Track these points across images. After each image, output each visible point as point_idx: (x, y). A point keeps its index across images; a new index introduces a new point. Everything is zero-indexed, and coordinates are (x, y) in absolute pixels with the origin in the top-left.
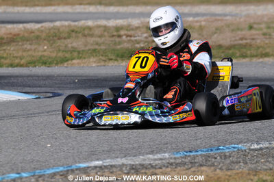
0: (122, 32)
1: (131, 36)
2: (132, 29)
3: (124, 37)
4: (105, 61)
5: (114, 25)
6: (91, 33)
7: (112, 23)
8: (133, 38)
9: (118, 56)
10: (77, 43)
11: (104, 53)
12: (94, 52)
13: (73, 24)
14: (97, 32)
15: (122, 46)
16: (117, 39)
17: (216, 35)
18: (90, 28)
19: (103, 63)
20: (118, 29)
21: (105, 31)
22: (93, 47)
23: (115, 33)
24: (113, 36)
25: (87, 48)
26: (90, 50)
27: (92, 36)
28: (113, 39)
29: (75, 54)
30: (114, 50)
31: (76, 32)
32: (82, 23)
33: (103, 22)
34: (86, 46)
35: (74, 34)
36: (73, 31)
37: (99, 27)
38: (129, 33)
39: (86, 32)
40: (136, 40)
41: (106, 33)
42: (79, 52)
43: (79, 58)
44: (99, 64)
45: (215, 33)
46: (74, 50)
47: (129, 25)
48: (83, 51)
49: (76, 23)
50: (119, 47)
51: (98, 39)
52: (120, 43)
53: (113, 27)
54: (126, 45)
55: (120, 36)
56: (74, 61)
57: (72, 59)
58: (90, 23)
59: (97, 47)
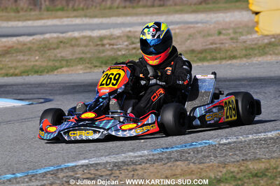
0: (105, 42)
1: (113, 45)
2: (114, 38)
3: (107, 46)
4: (91, 68)
5: (98, 35)
6: (77, 43)
7: (96, 34)
8: (115, 47)
9: (102, 63)
10: (66, 53)
11: (90, 61)
12: (81, 60)
13: (61, 35)
14: (83, 42)
15: (105, 54)
16: (101, 48)
17: (189, 41)
18: (76, 39)
19: (88, 70)
20: (101, 38)
21: (90, 41)
22: (79, 56)
23: (99, 43)
24: (97, 45)
25: (74, 57)
26: (76, 58)
27: (79, 46)
28: (96, 48)
29: (64, 63)
30: (98, 58)
31: (64, 43)
32: (69, 35)
33: (88, 33)
34: (73, 55)
35: (62, 45)
36: (61, 42)
37: (84, 37)
38: (112, 42)
39: (73, 43)
40: (118, 49)
41: (91, 43)
42: (67, 61)
43: (67, 66)
44: (85, 71)
45: (188, 39)
46: (63, 59)
47: (112, 35)
48: (71, 59)
49: (64, 35)
50: (103, 55)
52: (103, 51)
53: (97, 37)
54: (110, 53)
55: (103, 45)
56: (63, 69)
57: (62, 67)
58: (76, 34)
59: (83, 56)
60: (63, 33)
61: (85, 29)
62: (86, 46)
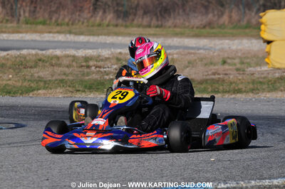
0: (91, 63)
1: (100, 67)
2: (102, 60)
3: (93, 68)
4: (72, 92)
5: (84, 55)
6: (58, 63)
7: (81, 53)
8: (102, 70)
9: (86, 87)
10: (44, 73)
11: (72, 84)
12: (61, 83)
13: (40, 52)
14: (66, 62)
15: (90, 77)
16: (86, 70)
17: (188, 69)
18: (58, 58)
19: (70, 95)
20: (87, 59)
21: (73, 61)
22: (60, 78)
23: (84, 64)
24: (82, 66)
25: (54, 78)
26: (57, 80)
27: (59, 65)
28: (80, 69)
29: (42, 84)
30: (82, 81)
31: (43, 61)
32: (50, 52)
33: (72, 52)
34: (52, 76)
35: (40, 64)
36: (40, 60)
37: (68, 56)
38: (99, 64)
39: (54, 62)
40: (105, 72)
41: (74, 64)
42: (45, 82)
43: (45, 88)
44: (66, 95)
45: (187, 67)
46: (40, 79)
47: (99, 56)
48: (50, 81)
49: (44, 52)
50: (87, 78)
51: (67, 69)
52: (88, 74)
53: (83, 57)
54: (95, 76)
55: (88, 67)
56: (40, 91)
57: (38, 89)
58: (58, 52)
59: (64, 77)
60: (42, 50)
61: (69, 47)
62: (68, 66)
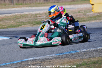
0: (37, 16)
1: (40, 17)
2: (41, 14)
3: (38, 17)
4: (32, 25)
7: (34, 13)
8: (41, 17)
9: (36, 23)
10: (23, 20)
11: (32, 23)
12: (29, 22)
13: (21, 13)
14: (29, 16)
15: (38, 20)
16: (36, 18)
18: (27, 15)
20: (36, 14)
21: (32, 15)
22: (28, 21)
23: (35, 16)
24: (35, 17)
25: (26, 21)
27: (28, 17)
28: (34, 18)
29: (23, 23)
30: (35, 21)
31: (23, 16)
32: (24, 13)
33: (31, 13)
34: (26, 20)
35: (22, 17)
36: (21, 16)
37: (30, 14)
39: (26, 16)
40: (42, 18)
41: (32, 16)
42: (24, 23)
43: (24, 25)
44: (30, 26)
46: (22, 22)
47: (40, 13)
49: (22, 13)
51: (30, 18)
52: (37, 19)
53: (34, 14)
54: (39, 20)
55: (37, 17)
56: (22, 26)
57: (22, 25)
58: (27, 13)
59: (29, 21)
61: (30, 11)
62: (30, 17)
